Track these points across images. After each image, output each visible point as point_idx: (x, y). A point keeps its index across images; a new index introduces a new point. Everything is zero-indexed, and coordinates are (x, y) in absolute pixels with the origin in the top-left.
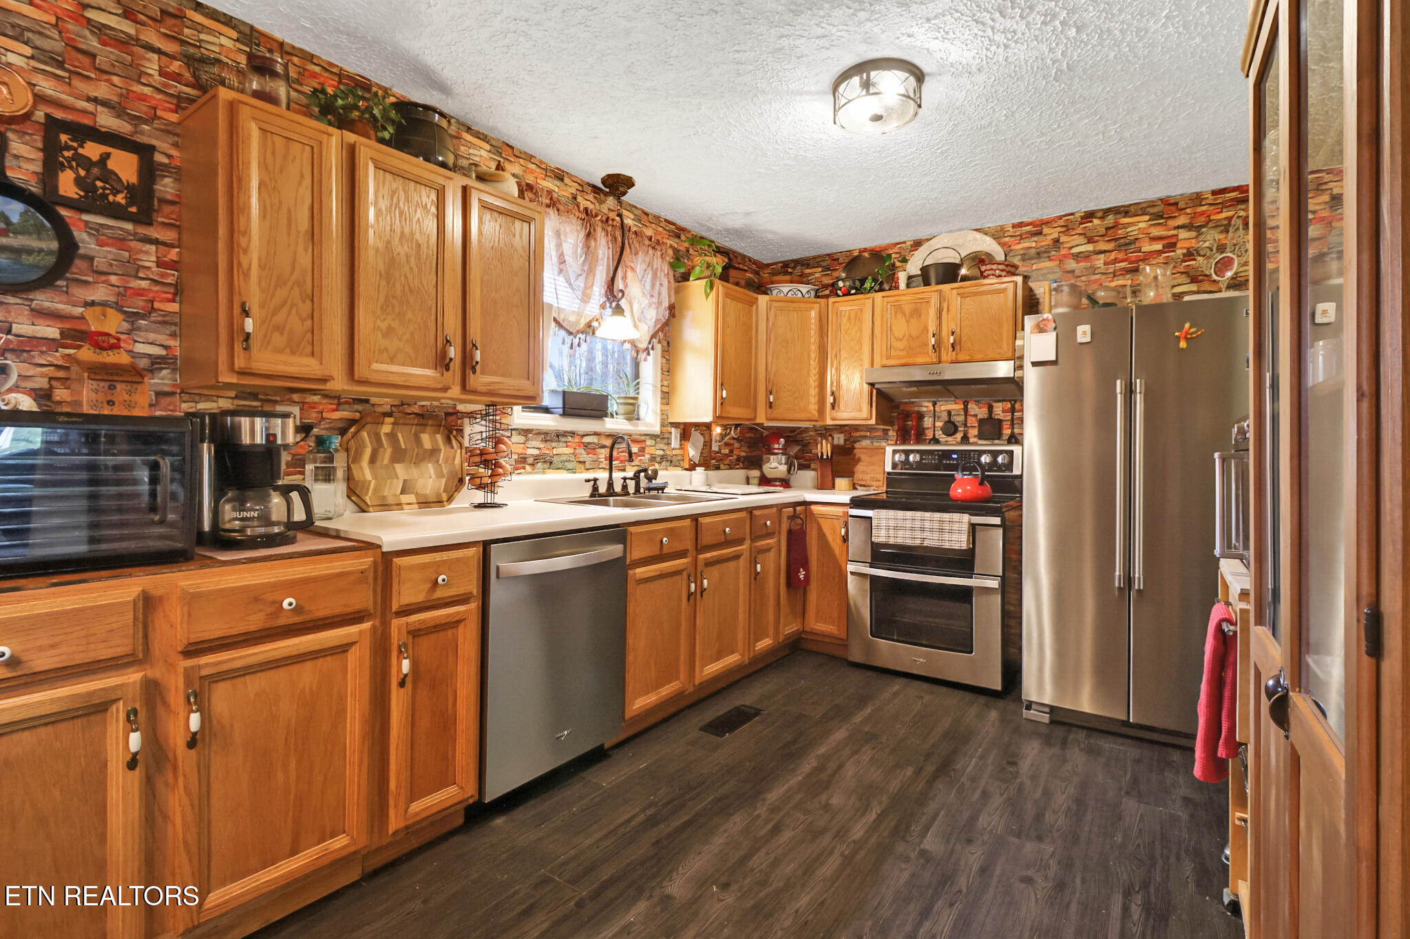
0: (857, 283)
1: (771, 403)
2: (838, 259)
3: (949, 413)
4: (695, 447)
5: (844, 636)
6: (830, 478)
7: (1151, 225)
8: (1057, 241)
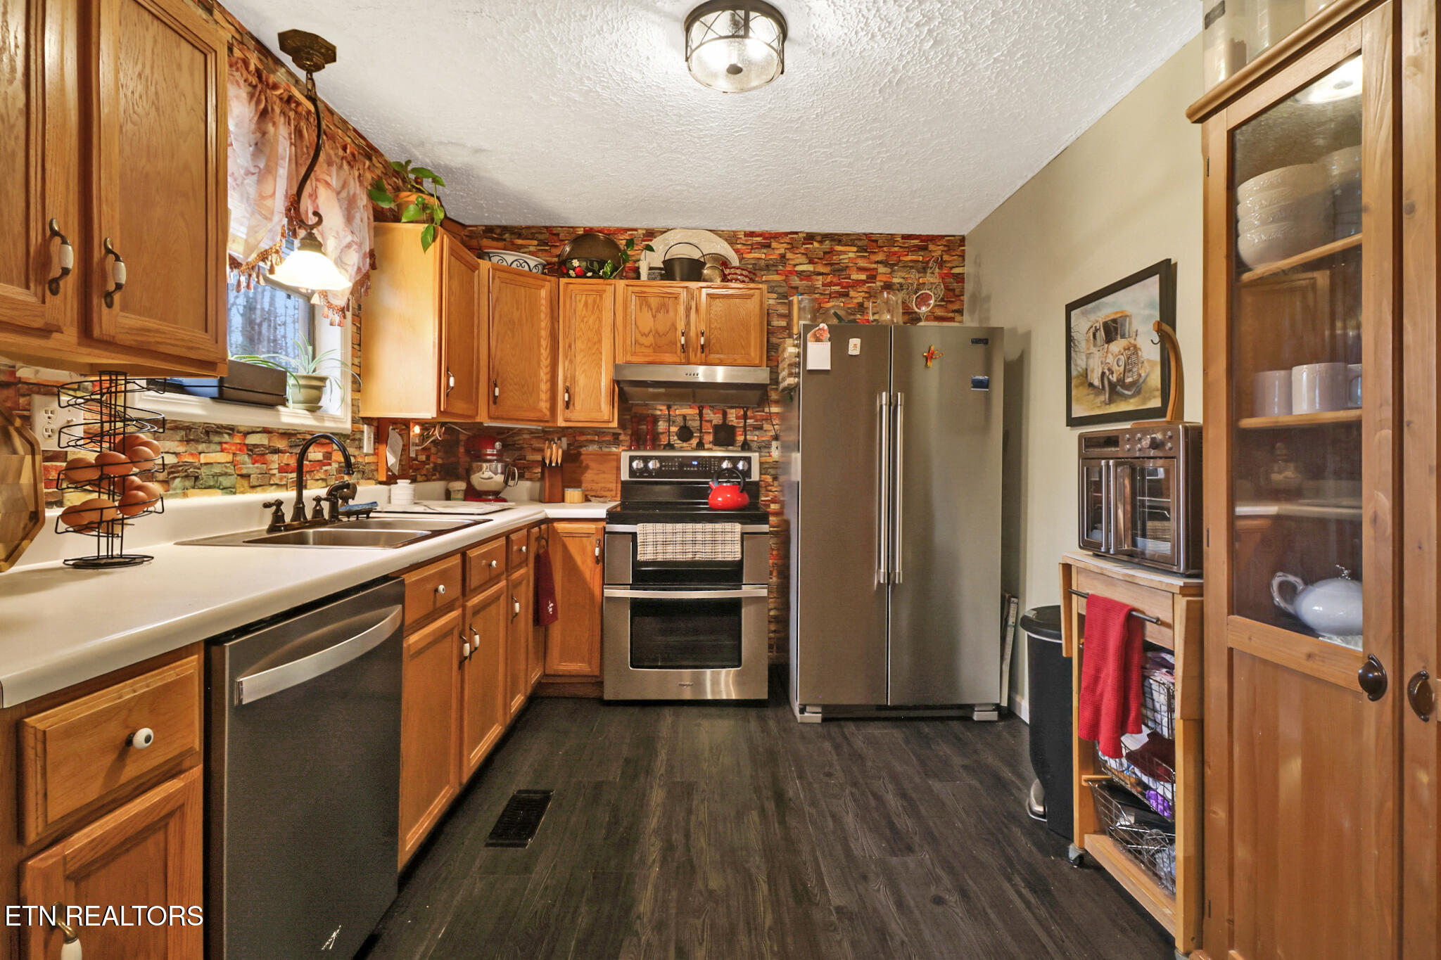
0: (596, 264)
1: (495, 397)
2: (558, 235)
3: (684, 417)
4: (394, 452)
5: (597, 673)
6: (560, 489)
7: (858, 257)
8: (783, 256)
